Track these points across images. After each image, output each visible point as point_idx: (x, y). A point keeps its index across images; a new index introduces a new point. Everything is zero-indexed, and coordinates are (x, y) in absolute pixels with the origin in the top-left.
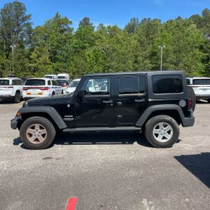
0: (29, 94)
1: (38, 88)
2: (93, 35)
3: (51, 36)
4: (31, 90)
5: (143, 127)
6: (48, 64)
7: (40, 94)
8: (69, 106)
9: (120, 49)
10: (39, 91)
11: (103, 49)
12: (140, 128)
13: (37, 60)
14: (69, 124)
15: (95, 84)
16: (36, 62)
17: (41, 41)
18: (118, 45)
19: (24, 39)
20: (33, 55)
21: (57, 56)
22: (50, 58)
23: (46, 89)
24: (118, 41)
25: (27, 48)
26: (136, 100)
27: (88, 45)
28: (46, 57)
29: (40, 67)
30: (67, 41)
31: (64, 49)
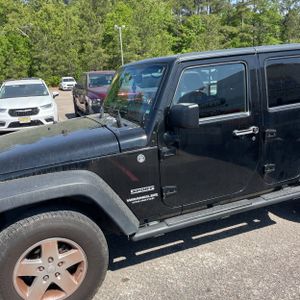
9: (54, 29)
11: (24, 30)
18: (50, 23)
24: (49, 17)
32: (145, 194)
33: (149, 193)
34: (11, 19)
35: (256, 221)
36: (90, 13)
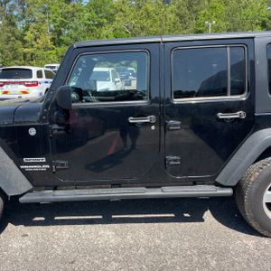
0: (6, 93)
1: (20, 83)
2: (112, 7)
3: (53, 8)
4: (9, 86)
5: (238, 188)
6: (49, 49)
7: (25, 93)
8: (33, 132)
9: (151, 26)
10: (23, 88)
11: (127, 27)
12: (229, 191)
13: (34, 43)
14: (36, 181)
15: (115, 77)
16: (32, 46)
17: (38, 15)
18: (149, 21)
19: (15, 13)
20: (29, 36)
21: (61, 37)
22: (53, 39)
23: (35, 84)
24: (148, 15)
25: (20, 25)
26: (221, 116)
27: (105, 20)
28: (46, 38)
29: (39, 53)
30: (76, 14)
31: (72, 27)
32: (38, 164)
33: (41, 164)
34: (117, 18)
35: (186, 215)
36: (184, 10)
